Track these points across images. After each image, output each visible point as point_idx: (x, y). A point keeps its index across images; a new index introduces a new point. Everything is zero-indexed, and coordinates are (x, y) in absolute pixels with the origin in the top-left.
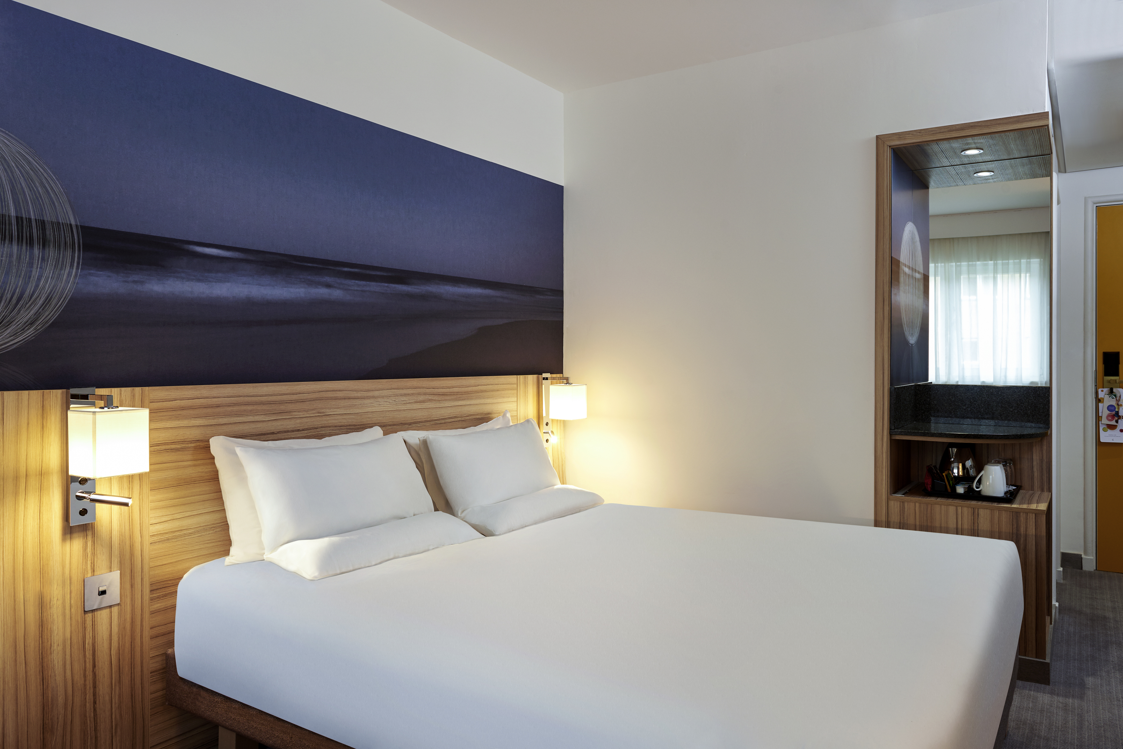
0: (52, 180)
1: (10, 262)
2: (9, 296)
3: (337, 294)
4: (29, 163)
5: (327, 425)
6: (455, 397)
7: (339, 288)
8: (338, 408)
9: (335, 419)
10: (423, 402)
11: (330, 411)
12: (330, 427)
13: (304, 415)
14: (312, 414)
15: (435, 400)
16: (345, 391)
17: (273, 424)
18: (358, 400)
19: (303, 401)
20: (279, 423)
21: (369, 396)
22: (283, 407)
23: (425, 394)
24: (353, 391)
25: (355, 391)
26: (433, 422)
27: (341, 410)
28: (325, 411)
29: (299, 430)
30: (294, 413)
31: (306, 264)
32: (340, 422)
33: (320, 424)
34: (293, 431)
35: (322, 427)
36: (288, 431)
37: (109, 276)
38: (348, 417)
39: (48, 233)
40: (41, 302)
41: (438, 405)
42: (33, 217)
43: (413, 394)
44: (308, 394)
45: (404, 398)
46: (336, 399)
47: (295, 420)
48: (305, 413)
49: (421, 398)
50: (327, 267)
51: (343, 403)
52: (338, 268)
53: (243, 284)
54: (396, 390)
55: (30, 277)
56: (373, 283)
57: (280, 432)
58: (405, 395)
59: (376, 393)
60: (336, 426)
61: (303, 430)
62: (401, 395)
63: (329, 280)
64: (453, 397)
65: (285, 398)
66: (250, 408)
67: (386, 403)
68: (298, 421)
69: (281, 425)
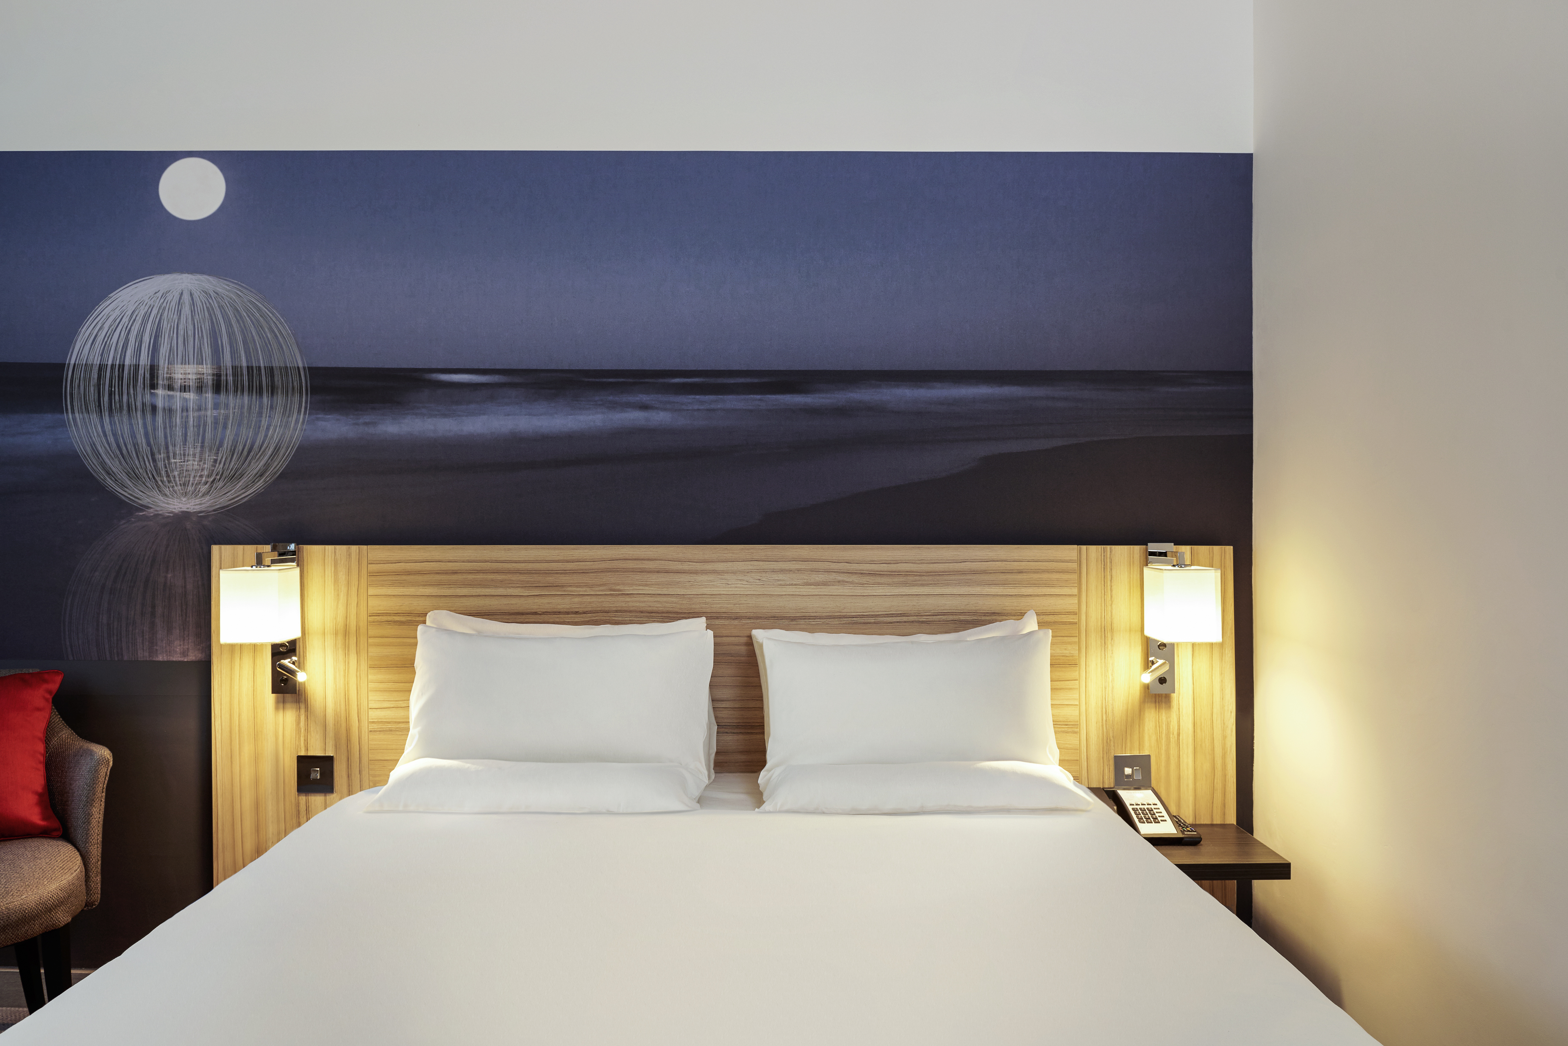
0: (281, 323)
1: (242, 413)
2: (241, 448)
3: (660, 418)
4: (259, 310)
5: (626, 609)
6: (902, 579)
7: (665, 410)
8: (646, 585)
9: (640, 602)
10: (825, 584)
11: (631, 588)
12: (630, 611)
13: (585, 591)
14: (599, 591)
15: (852, 583)
16: (659, 560)
17: (536, 601)
18: (684, 574)
19: (584, 572)
20: (545, 600)
21: (706, 571)
22: (550, 579)
23: (828, 571)
24: (675, 561)
25: (677, 561)
26: (845, 619)
27: (652, 588)
28: (623, 588)
29: (577, 612)
30: (570, 589)
31: (604, 380)
32: (650, 606)
33: (614, 607)
34: (568, 613)
35: (617, 611)
36: (559, 613)
37: (338, 420)
38: (665, 599)
39: (276, 379)
40: (270, 452)
41: (859, 591)
42: (262, 365)
43: (798, 570)
44: (592, 563)
45: (781, 576)
46: (642, 571)
47: (570, 597)
48: (588, 589)
49: (820, 577)
50: (641, 381)
51: (654, 578)
52: (661, 380)
53: (505, 415)
54: (761, 563)
55: (259, 427)
56: (730, 397)
57: (546, 612)
58: (782, 571)
59: (720, 566)
60: (642, 612)
61: (584, 613)
62: (774, 571)
63: (644, 399)
64: (896, 580)
65: (554, 566)
66: (499, 577)
67: (740, 582)
68: (576, 600)
69: (549, 603)
